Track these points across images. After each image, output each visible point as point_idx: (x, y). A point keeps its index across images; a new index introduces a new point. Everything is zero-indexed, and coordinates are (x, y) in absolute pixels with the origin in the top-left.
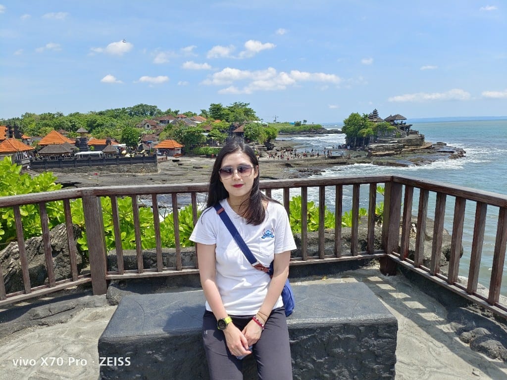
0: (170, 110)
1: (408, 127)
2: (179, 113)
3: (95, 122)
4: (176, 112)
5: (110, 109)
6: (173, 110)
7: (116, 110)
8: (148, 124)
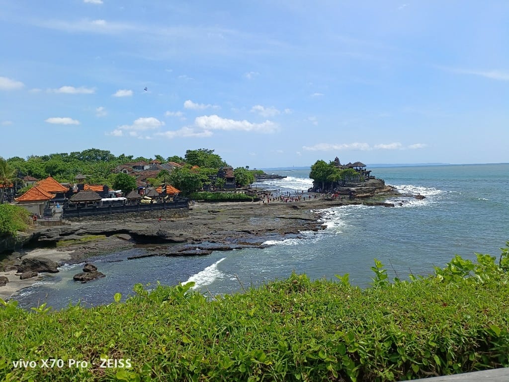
0: (123, 155)
1: (368, 173)
2: (133, 158)
3: (55, 168)
4: (130, 157)
5: (55, 153)
6: (126, 155)
7: (62, 154)
8: (125, 170)
